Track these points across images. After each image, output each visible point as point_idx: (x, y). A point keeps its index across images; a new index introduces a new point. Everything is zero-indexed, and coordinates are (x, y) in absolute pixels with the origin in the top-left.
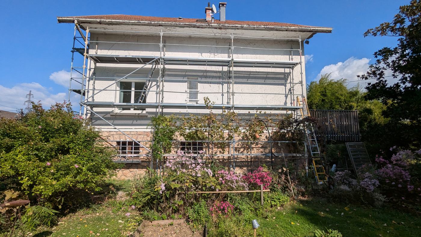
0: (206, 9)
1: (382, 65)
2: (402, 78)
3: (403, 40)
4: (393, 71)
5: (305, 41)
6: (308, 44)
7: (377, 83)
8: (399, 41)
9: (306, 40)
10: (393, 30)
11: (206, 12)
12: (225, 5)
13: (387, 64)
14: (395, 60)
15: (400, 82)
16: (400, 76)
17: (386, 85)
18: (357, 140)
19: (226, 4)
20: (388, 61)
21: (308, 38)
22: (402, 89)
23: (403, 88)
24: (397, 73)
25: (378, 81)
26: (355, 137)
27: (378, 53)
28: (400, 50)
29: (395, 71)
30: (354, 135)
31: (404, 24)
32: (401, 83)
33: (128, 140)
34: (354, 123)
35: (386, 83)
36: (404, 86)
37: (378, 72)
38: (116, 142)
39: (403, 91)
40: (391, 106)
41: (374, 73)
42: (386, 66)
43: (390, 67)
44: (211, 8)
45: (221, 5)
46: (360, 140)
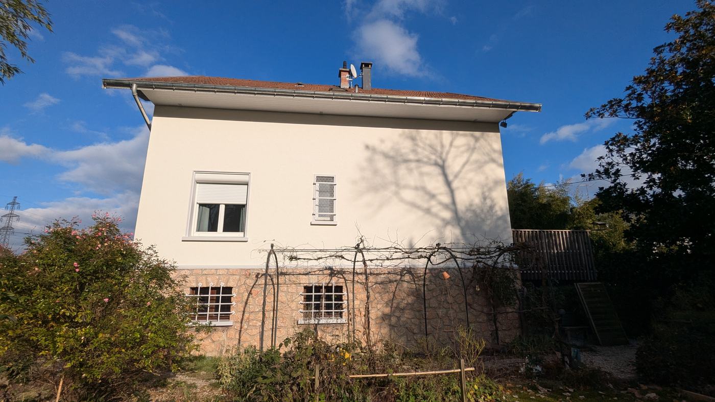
0: (340, 71)
1: (617, 158)
2: (648, 180)
3: (641, 123)
4: (632, 170)
5: (500, 123)
6: (506, 127)
7: (611, 188)
8: (636, 125)
9: (502, 121)
10: (627, 108)
11: (340, 76)
12: (370, 66)
13: (624, 157)
14: (634, 152)
15: (645, 185)
16: (644, 177)
17: (627, 191)
18: (592, 279)
19: (371, 64)
20: (625, 154)
21: (505, 119)
22: (649, 197)
23: (651, 196)
24: (639, 173)
25: (613, 185)
26: (589, 273)
27: (610, 142)
28: (642, 139)
29: (636, 170)
30: (586, 269)
31: (643, 102)
32: (647, 187)
33: (211, 285)
34: (585, 251)
35: (626, 187)
36: (651, 192)
37: (613, 171)
38: (189, 289)
39: (651, 199)
40: (637, 223)
41: (607, 172)
42: (623, 160)
43: (628, 163)
44: (348, 70)
45: (363, 66)
46: (596, 279)
